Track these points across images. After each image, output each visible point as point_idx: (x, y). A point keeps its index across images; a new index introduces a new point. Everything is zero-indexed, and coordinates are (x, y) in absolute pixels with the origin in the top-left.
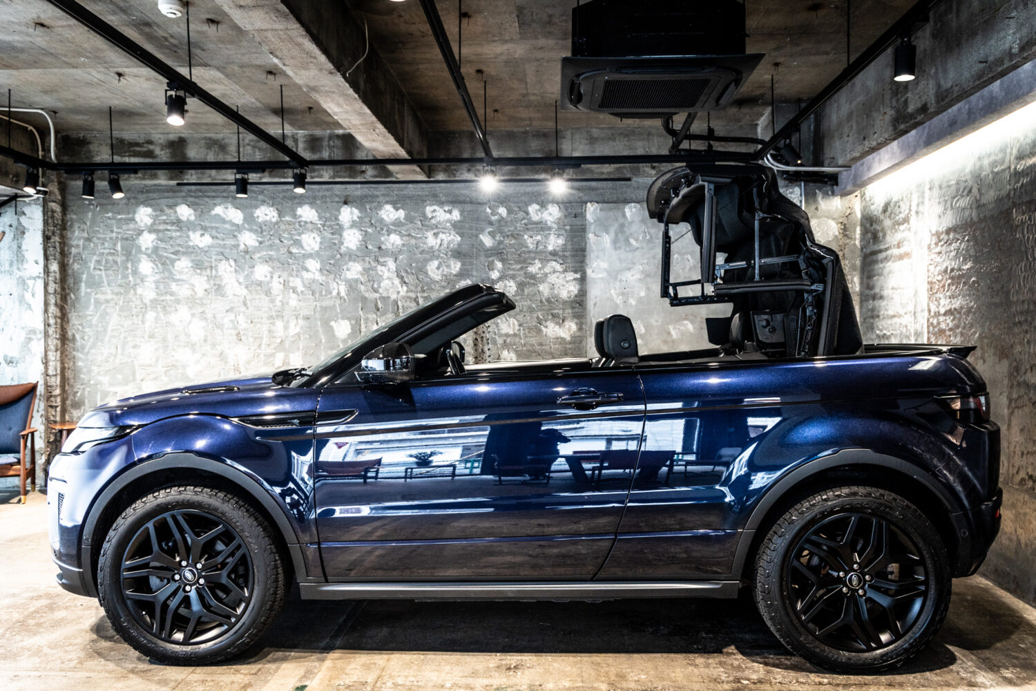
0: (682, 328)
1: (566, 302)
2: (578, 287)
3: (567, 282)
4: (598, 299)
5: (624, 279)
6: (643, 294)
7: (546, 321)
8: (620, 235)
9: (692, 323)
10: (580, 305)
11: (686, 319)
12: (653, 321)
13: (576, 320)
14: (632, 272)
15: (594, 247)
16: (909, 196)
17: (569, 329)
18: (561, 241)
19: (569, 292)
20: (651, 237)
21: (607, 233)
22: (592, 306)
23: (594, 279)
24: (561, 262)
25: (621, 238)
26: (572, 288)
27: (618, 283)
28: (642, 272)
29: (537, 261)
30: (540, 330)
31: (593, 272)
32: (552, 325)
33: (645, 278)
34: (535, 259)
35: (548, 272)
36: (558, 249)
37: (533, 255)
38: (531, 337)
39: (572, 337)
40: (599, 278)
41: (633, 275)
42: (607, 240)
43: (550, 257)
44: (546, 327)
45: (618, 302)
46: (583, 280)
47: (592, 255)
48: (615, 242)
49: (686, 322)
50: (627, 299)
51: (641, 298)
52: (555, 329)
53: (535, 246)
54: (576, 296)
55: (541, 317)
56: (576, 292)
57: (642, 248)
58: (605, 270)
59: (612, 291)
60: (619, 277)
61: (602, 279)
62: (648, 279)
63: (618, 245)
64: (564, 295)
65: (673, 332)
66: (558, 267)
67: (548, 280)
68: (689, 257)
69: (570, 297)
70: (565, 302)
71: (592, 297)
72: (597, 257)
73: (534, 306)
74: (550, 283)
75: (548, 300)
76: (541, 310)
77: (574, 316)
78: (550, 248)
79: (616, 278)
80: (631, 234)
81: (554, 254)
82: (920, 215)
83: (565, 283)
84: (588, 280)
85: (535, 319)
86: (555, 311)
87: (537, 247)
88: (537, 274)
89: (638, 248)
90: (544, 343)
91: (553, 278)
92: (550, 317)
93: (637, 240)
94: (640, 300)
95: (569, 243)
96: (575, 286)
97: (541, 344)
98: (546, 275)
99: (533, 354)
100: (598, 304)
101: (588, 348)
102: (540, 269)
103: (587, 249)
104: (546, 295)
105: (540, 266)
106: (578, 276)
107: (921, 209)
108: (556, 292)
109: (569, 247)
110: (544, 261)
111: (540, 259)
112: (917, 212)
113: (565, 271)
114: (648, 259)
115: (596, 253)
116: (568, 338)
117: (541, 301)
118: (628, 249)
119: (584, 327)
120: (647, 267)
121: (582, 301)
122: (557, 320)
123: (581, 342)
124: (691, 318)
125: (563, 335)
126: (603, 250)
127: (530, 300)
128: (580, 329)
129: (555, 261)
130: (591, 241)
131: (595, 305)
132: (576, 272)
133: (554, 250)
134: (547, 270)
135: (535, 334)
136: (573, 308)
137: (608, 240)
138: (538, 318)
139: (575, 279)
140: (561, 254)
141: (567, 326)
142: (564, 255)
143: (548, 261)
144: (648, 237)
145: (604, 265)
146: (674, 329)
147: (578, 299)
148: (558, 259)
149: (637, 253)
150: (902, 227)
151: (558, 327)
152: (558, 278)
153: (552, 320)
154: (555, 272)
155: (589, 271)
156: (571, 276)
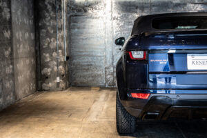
150: (97, 10)
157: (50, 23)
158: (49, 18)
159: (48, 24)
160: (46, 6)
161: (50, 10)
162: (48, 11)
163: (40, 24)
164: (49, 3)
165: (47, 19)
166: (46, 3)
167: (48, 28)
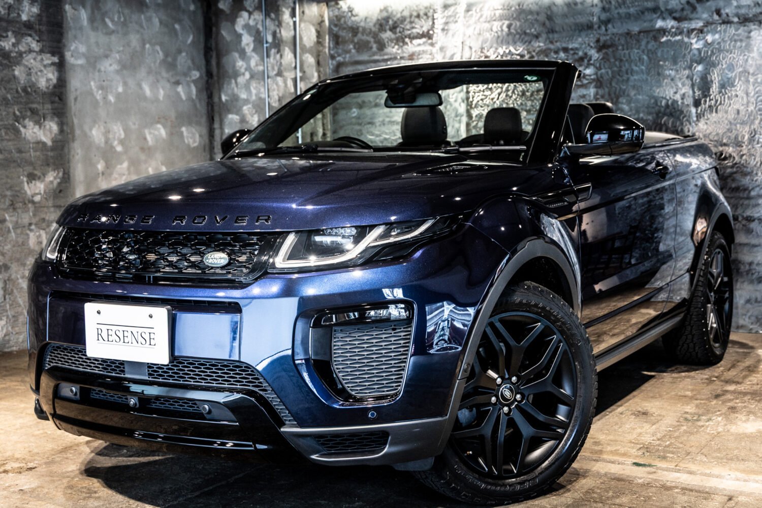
0: (156, 133)
1: (45, 92)
2: (56, 74)
3: (45, 66)
4: (78, 93)
5: (103, 69)
6: (120, 89)
7: (24, 119)
8: (96, 12)
9: (164, 127)
10: (60, 99)
11: (158, 122)
12: (131, 123)
13: (56, 119)
14: (110, 61)
15: (71, 24)
16: (430, 14)
17: (50, 130)
18: (35, 10)
19: (48, 80)
20: (125, 20)
21: (84, 7)
22: (73, 101)
23: (73, 65)
24: (37, 38)
25: (98, 17)
26: (50, 76)
27: (97, 74)
28: (120, 62)
29: (10, 34)
30: (17, 131)
31: (72, 56)
32: (31, 124)
33: (121, 70)
34: (6, 31)
35: (23, 49)
36: (32, 19)
37: (4, 24)
38: (9, 140)
39: (54, 141)
40: (78, 65)
41: (111, 65)
42: (84, 15)
43: (24, 30)
44: (25, 127)
45: (98, 97)
46: (61, 66)
47: (70, 33)
48: (92, 20)
49: (159, 126)
50: (107, 95)
51: (119, 94)
52: (35, 130)
53: (7, 11)
54: (55, 86)
55: (17, 113)
56: (55, 81)
57: (118, 32)
58: (84, 54)
59: (92, 83)
60: (98, 66)
61: (81, 66)
62: (125, 72)
63: (95, 24)
64: (42, 83)
65: (149, 137)
66: (35, 46)
67: (24, 62)
68: (158, 48)
69: (47, 88)
70: (44, 94)
71: (73, 89)
72: (75, 37)
73: (9, 96)
74: (26, 66)
75: (25, 90)
76: (18, 103)
77: (54, 114)
78: (24, 17)
79: (94, 67)
80: (106, 12)
81: (28, 25)
82: (450, 33)
83: (43, 68)
84: (67, 67)
85: (11, 117)
86: (34, 106)
87: (9, 14)
88: (11, 52)
89: (113, 32)
90: (23, 149)
91: (30, 60)
92: (29, 113)
93: (112, 21)
94: (118, 96)
95: (44, 14)
96: (53, 74)
97: (20, 151)
98: (20, 54)
99: (12, 165)
100: (79, 98)
101: (71, 157)
102: (14, 45)
103: (64, 26)
104: (22, 82)
105: (13, 40)
106: (56, 59)
107: (452, 26)
108: (33, 79)
109: (44, 19)
110: (19, 35)
111: (13, 32)
112: (443, 30)
113: (42, 51)
114: (124, 46)
115: (73, 32)
116: (49, 143)
117: (17, 91)
118: (104, 31)
119: (65, 128)
120: (123, 56)
121: (61, 93)
122: (37, 118)
123: (63, 147)
124: (163, 120)
125: (44, 139)
126: (81, 28)
127: (5, 89)
128: (61, 131)
129: (30, 35)
130: (68, 14)
131: (76, 99)
132: (53, 54)
133: (29, 21)
134: (22, 48)
135: (13, 137)
136: (52, 102)
137: (85, 17)
138: (14, 113)
139: (53, 64)
140: (37, 27)
141: (48, 127)
142: (40, 30)
143: (24, 35)
144: (122, 19)
145: (83, 49)
146: (150, 133)
147: (57, 90)
148: (34, 35)
149: (113, 37)
150: (416, 42)
151: (37, 127)
152: (35, 59)
153: (31, 119)
154: (30, 51)
155: (68, 55)
156: (49, 59)
157: (250, 92)
158: (247, 76)
159: (243, 96)
160: (240, 36)
161: (249, 49)
162: (243, 54)
163: (224, 98)
164: (247, 27)
165: (241, 80)
166: (239, 28)
167: (246, 109)
